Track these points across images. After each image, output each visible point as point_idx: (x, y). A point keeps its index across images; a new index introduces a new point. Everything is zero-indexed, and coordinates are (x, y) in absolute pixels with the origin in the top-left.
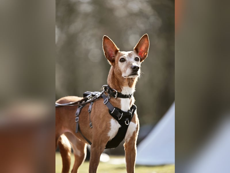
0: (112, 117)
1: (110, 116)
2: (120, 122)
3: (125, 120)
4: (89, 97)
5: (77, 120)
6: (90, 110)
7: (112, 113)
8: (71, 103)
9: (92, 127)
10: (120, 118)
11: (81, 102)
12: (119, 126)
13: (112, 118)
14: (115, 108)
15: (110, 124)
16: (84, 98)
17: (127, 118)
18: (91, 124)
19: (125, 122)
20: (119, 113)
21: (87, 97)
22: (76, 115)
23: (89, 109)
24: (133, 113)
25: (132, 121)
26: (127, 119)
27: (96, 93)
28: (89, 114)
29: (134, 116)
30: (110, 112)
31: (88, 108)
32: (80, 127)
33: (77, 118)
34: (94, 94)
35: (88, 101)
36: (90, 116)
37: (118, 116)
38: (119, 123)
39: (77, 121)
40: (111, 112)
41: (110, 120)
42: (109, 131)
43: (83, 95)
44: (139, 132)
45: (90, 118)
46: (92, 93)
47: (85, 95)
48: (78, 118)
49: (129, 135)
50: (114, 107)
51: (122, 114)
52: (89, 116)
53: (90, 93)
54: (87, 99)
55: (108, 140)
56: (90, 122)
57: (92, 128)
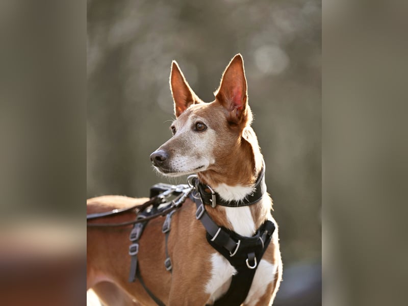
0: (215, 250)
1: (209, 247)
2: (233, 262)
3: (247, 258)
4: (166, 196)
5: (134, 250)
6: (167, 228)
7: (213, 240)
8: (116, 211)
9: (170, 268)
10: (232, 253)
11: (143, 208)
12: (231, 271)
13: (215, 252)
14: (220, 230)
15: (210, 263)
16: (153, 199)
17: (251, 252)
18: (169, 261)
19: (247, 260)
20: (231, 239)
21: (161, 196)
22: (132, 238)
23: (164, 225)
24: (268, 239)
25: (265, 259)
26: (252, 255)
27: (184, 188)
28: (165, 238)
29: (269, 246)
30: (209, 237)
31: (163, 223)
32: (142, 267)
33: (136, 247)
34: (178, 190)
35: (162, 206)
36: (166, 242)
37: (229, 247)
38: (232, 264)
39: (133, 254)
40: (212, 238)
41: (209, 257)
42: (207, 281)
43: (149, 193)
44: (280, 285)
45: (166, 247)
46: (173, 187)
47: (155, 192)
48: (137, 245)
49: (256, 293)
50: (219, 227)
51: (239, 244)
52: (164, 243)
53: (167, 187)
54: (160, 201)
55: (205, 301)
56: (167, 257)
57: (171, 270)
